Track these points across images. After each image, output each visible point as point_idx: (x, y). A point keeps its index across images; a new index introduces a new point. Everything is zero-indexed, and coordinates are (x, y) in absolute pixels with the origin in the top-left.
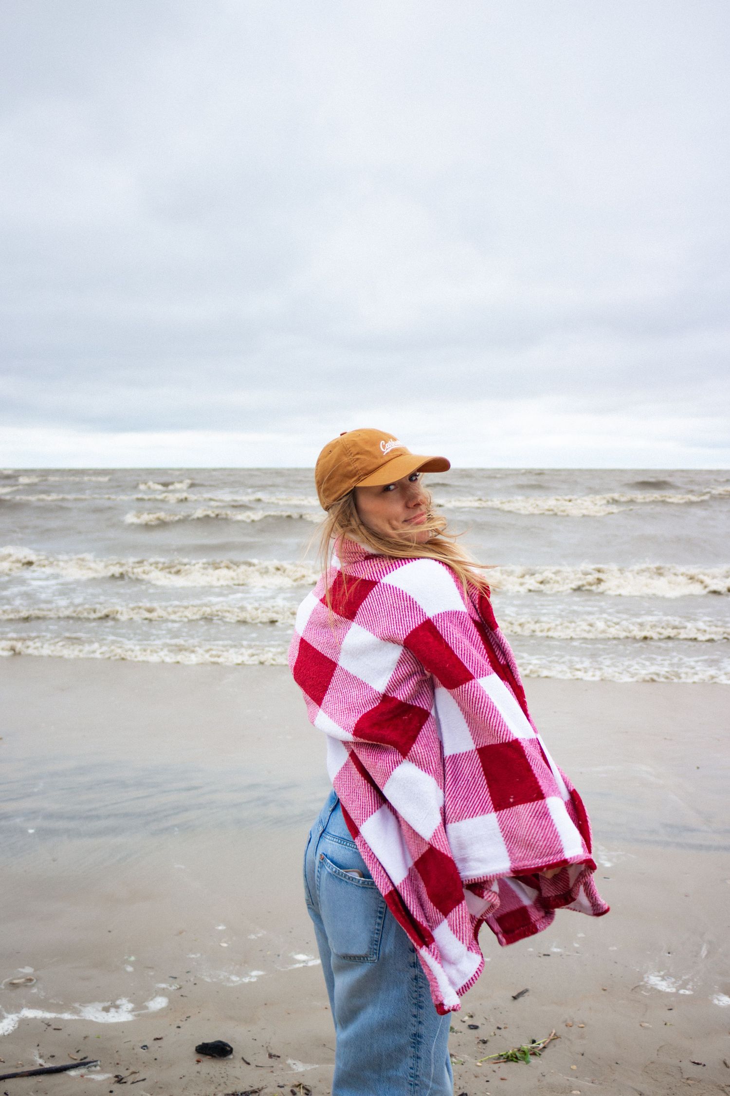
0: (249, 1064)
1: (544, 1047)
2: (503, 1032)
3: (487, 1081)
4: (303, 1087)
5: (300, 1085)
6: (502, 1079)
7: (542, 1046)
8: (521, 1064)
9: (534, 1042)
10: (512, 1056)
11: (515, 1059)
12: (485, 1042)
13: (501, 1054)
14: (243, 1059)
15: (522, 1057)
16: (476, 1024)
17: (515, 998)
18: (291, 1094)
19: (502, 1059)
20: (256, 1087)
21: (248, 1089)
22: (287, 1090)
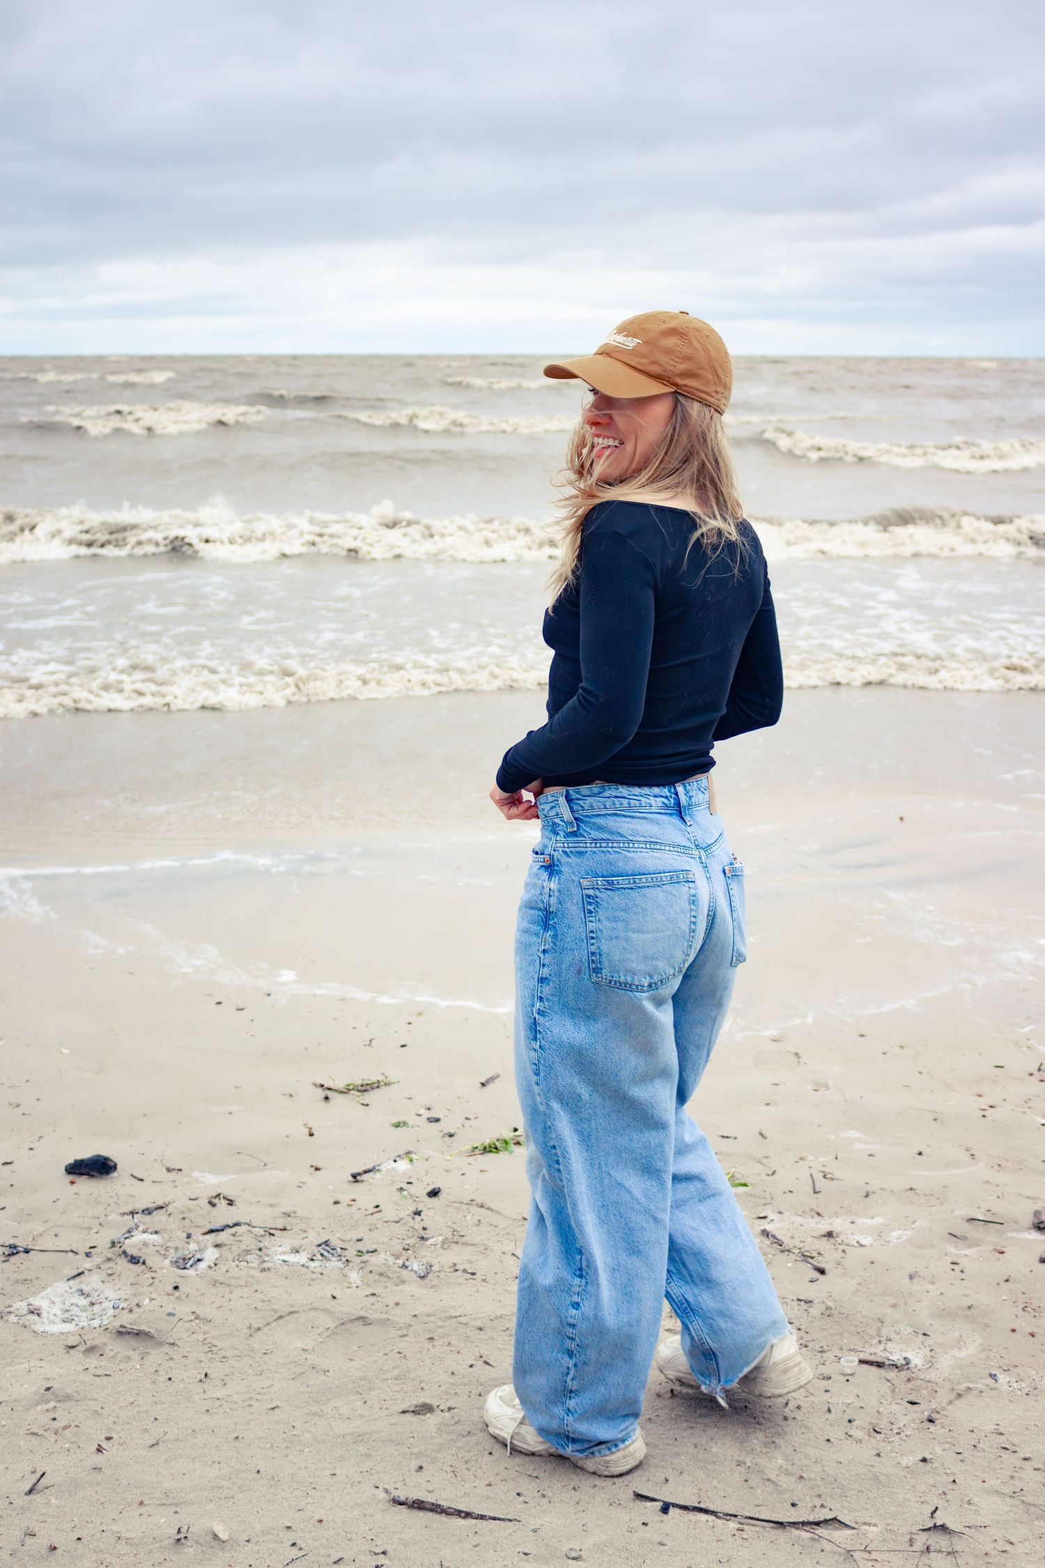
0: (142, 1180)
2: (473, 1122)
3: (463, 1174)
4: (224, 1197)
5: (219, 1195)
6: (481, 1171)
8: (502, 1155)
9: (516, 1130)
10: (490, 1147)
11: (494, 1150)
12: (451, 1136)
13: (475, 1146)
14: (132, 1175)
15: (503, 1147)
16: (437, 1116)
17: (483, 1085)
18: (209, 1205)
19: (477, 1152)
20: (160, 1203)
21: (151, 1205)
22: (204, 1202)
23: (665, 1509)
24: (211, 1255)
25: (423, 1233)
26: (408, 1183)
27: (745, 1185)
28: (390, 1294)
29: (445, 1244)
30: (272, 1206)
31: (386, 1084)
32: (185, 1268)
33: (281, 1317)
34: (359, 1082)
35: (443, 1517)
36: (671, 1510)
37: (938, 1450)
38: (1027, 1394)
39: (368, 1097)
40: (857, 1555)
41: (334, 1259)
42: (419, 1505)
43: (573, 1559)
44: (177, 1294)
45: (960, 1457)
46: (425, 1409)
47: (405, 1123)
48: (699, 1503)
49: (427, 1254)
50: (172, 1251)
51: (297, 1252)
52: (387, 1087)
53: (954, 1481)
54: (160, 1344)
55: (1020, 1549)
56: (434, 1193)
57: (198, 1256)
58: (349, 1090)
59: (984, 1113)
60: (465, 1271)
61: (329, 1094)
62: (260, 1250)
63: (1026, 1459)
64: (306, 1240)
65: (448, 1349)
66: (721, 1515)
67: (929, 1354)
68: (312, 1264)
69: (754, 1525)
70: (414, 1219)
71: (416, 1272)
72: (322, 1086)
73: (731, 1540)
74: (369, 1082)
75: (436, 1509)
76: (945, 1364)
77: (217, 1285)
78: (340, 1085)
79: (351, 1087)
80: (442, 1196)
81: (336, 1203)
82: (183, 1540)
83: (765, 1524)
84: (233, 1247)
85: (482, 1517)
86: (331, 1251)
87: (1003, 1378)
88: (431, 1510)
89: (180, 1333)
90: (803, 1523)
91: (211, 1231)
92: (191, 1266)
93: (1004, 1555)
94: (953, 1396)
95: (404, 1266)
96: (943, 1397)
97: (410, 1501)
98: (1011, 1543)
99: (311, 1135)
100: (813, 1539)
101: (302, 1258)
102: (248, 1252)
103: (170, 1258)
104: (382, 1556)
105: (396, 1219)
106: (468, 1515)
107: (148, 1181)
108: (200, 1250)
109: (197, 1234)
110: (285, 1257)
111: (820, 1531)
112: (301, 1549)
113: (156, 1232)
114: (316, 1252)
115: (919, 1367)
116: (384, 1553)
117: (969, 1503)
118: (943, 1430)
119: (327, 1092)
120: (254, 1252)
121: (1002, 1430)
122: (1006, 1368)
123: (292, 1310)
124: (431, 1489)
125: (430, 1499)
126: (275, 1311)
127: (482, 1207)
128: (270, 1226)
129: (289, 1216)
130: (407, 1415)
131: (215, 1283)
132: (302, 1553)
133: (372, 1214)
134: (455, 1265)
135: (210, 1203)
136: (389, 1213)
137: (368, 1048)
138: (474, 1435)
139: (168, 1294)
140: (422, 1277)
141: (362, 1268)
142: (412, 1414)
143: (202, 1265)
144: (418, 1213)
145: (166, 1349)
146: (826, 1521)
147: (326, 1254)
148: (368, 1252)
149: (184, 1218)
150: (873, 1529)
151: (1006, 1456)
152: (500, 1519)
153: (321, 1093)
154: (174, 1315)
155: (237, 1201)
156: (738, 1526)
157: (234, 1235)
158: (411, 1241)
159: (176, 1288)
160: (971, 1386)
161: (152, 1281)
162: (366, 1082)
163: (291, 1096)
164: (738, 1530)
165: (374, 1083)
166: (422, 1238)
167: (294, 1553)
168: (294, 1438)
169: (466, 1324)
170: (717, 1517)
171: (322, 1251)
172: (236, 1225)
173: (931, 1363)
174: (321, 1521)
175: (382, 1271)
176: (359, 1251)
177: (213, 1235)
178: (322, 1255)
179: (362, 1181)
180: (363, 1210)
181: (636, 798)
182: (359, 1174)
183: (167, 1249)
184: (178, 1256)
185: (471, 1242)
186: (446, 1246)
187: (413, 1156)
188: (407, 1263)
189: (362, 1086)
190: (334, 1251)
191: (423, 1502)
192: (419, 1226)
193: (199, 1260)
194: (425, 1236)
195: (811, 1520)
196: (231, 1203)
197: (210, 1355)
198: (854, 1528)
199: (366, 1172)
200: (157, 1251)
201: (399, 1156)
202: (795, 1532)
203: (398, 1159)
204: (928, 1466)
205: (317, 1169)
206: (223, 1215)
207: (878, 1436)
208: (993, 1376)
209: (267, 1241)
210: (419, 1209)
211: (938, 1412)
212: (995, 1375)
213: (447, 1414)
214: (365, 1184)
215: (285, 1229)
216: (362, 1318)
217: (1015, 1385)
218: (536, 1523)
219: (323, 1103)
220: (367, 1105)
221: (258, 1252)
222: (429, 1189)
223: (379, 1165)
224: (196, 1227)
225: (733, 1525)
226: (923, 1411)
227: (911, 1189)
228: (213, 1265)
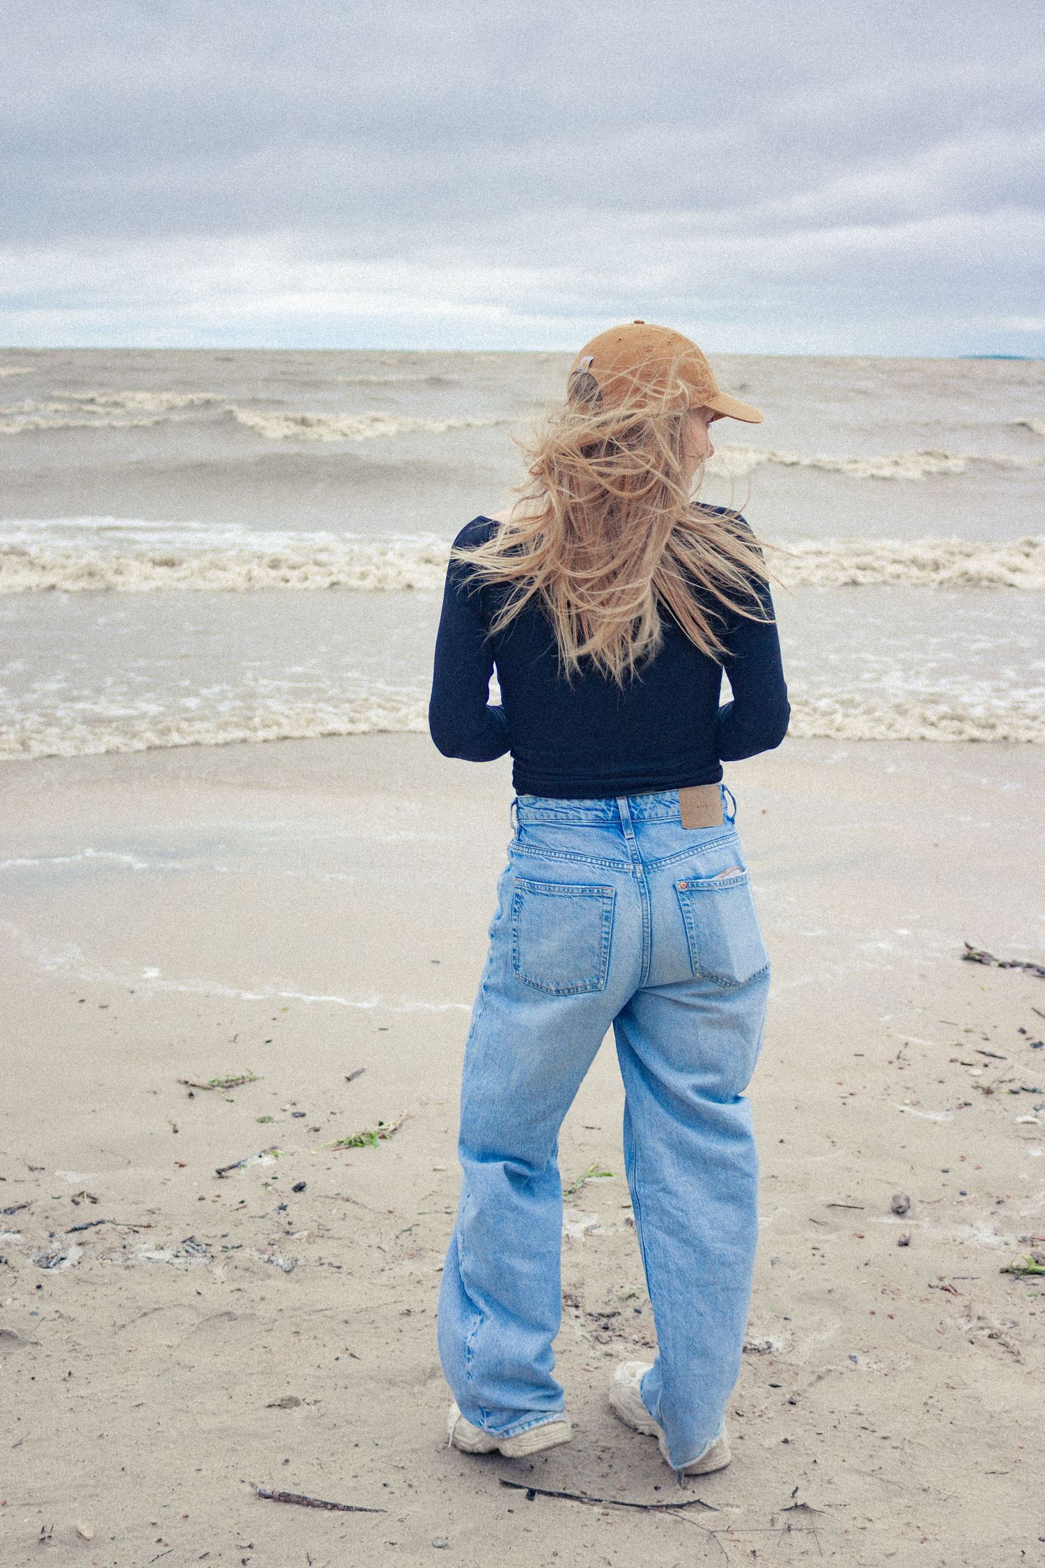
0: (4, 1179)
1: (395, 1129)
2: (338, 1116)
3: (328, 1169)
4: (87, 1196)
5: (82, 1193)
6: (347, 1165)
7: (392, 1127)
8: (367, 1150)
9: (381, 1124)
10: (355, 1141)
11: (359, 1144)
12: (317, 1130)
13: (341, 1140)
15: (368, 1141)
16: (302, 1111)
17: (349, 1079)
18: (72, 1204)
19: (343, 1146)
20: (22, 1202)
21: (12, 1205)
22: (67, 1201)
23: (531, 1494)
24: (74, 1253)
25: (288, 1228)
26: (274, 1178)
27: (609, 1175)
28: (255, 1288)
29: (311, 1239)
30: (136, 1203)
31: (250, 1080)
32: (48, 1267)
33: (145, 1314)
34: (224, 1078)
35: (309, 1510)
36: (537, 1497)
37: (799, 1431)
38: (886, 1375)
39: (234, 1093)
40: (719, 1536)
41: (200, 1255)
42: (285, 1498)
43: (439, 1547)
44: (40, 1293)
45: (821, 1438)
46: (289, 1403)
47: (270, 1119)
48: (564, 1489)
49: (293, 1249)
50: (35, 1250)
51: (162, 1248)
52: (253, 1083)
53: (815, 1461)
54: (24, 1344)
55: (879, 1525)
56: (299, 1188)
57: (62, 1255)
58: (214, 1086)
59: (845, 1101)
60: (331, 1264)
61: (194, 1090)
62: (124, 1247)
63: (885, 1438)
64: (171, 1237)
65: (314, 1342)
66: (586, 1500)
67: (790, 1337)
68: (177, 1261)
69: (618, 1509)
70: (279, 1213)
71: (281, 1267)
72: (186, 1082)
73: (596, 1524)
74: (234, 1078)
75: (303, 1501)
76: (806, 1347)
77: (81, 1284)
78: (205, 1081)
79: (216, 1083)
80: (308, 1190)
81: (201, 1199)
82: (47, 1540)
83: (629, 1507)
84: (97, 1245)
85: (348, 1509)
86: (196, 1248)
87: (862, 1360)
88: (298, 1503)
89: (42, 1332)
90: (667, 1507)
91: (75, 1230)
92: (54, 1265)
93: (863, 1531)
94: (814, 1378)
95: (270, 1261)
96: (804, 1379)
97: (276, 1495)
98: (870, 1520)
99: (176, 1131)
100: (676, 1521)
101: (167, 1255)
102: (111, 1250)
103: (33, 1257)
104: (249, 1549)
105: (262, 1214)
106: (334, 1507)
107: (10, 1180)
108: (63, 1249)
109: (60, 1233)
110: (149, 1255)
111: (683, 1513)
112: (167, 1545)
113: (19, 1232)
114: (181, 1249)
115: (781, 1350)
116: (250, 1547)
117: (829, 1482)
118: (804, 1412)
119: (191, 1090)
120: (118, 1249)
121: (861, 1410)
122: (865, 1350)
123: (156, 1306)
124: (297, 1482)
125: (295, 1491)
126: (139, 1308)
127: (348, 1200)
128: (135, 1223)
129: (154, 1213)
130: (273, 1408)
131: (78, 1281)
132: (167, 1549)
133: (237, 1209)
134: (320, 1259)
135: (73, 1201)
136: (254, 1207)
137: (233, 1044)
138: (339, 1427)
139: (31, 1294)
140: (288, 1272)
141: (227, 1264)
142: (278, 1408)
143: (66, 1264)
144: (283, 1208)
145: (28, 1348)
146: (689, 1504)
147: (190, 1250)
148: (233, 1248)
149: (47, 1217)
150: (736, 1510)
151: (864, 1434)
152: (366, 1510)
153: (185, 1090)
154: (37, 1314)
155: (101, 1200)
156: (602, 1511)
157: (97, 1233)
158: (276, 1236)
159: (39, 1287)
160: (830, 1367)
161: (14, 1280)
162: (230, 1078)
163: (155, 1093)
164: (603, 1514)
165: (238, 1079)
166: (288, 1233)
167: (160, 1549)
168: (159, 1434)
169: (331, 1317)
170: (582, 1502)
171: (187, 1248)
172: (99, 1223)
173: (791, 1346)
174: (187, 1517)
175: (247, 1266)
176: (224, 1247)
177: (76, 1233)
178: (187, 1251)
179: (227, 1177)
180: (228, 1206)
181: (563, 810)
182: (224, 1170)
183: (30, 1248)
184: (41, 1255)
185: (336, 1236)
186: (311, 1240)
187: (279, 1151)
188: (272, 1258)
189: (227, 1082)
190: (199, 1248)
191: (289, 1495)
192: (284, 1222)
193: (62, 1259)
194: (291, 1231)
195: (675, 1503)
196: (94, 1201)
197: (74, 1354)
198: (717, 1510)
199: (231, 1168)
200: (20, 1251)
201: (264, 1151)
202: (659, 1515)
203: (263, 1154)
204: (789, 1447)
205: (181, 1166)
206: (87, 1213)
207: (741, 1419)
208: (852, 1358)
209: (131, 1239)
210: (285, 1204)
211: (799, 1395)
212: (855, 1357)
213: (313, 1407)
214: (229, 1180)
215: (149, 1226)
216: (228, 1314)
217: (875, 1367)
218: (403, 1513)
219: (187, 1100)
220: (232, 1101)
221: (122, 1250)
222: (295, 1184)
223: (244, 1161)
224: (60, 1225)
225: (597, 1509)
226: (785, 1393)
227: (773, 1176)
228: (76, 1263)
